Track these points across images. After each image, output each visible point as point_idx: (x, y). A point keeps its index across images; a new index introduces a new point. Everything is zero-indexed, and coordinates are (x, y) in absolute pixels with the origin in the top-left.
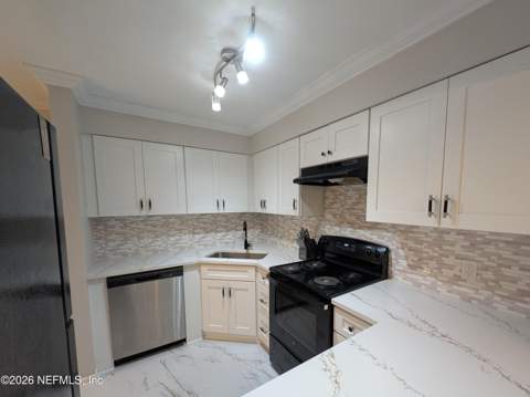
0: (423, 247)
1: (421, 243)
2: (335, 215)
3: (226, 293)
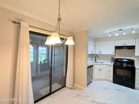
2: (119, 55)
3: (100, 70)
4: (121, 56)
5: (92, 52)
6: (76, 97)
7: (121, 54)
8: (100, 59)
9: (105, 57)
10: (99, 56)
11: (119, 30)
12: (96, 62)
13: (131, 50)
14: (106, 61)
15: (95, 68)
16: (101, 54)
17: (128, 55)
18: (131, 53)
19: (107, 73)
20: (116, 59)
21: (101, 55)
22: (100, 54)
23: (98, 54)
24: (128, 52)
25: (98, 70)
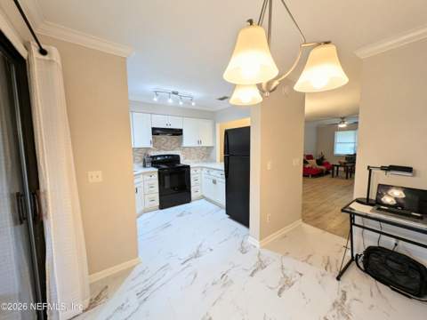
1: (186, 152)
4: (159, 150)
6: (145, 300)
11: (174, 93)
17: (171, 147)
18: (174, 142)
24: (171, 140)
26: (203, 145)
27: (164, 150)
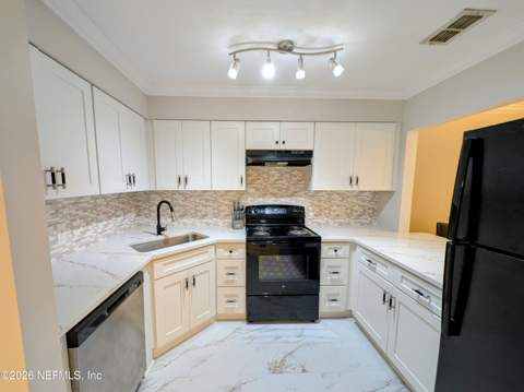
0: (322, 203)
1: (320, 201)
2: (257, 189)
3: (189, 283)
4: (264, 196)
5: (131, 179)
7: (266, 187)
8: (181, 216)
9: (204, 202)
10: (178, 202)
11: (281, 48)
12: (161, 237)
13: (297, 170)
14: (208, 224)
15: (159, 285)
16: (189, 188)
17: (287, 189)
18: (295, 179)
19: (219, 284)
20: (247, 208)
21: (186, 195)
22: (181, 188)
23: (174, 192)
24: (288, 176)
25: (178, 288)
26: (362, 187)
27: (274, 195)
